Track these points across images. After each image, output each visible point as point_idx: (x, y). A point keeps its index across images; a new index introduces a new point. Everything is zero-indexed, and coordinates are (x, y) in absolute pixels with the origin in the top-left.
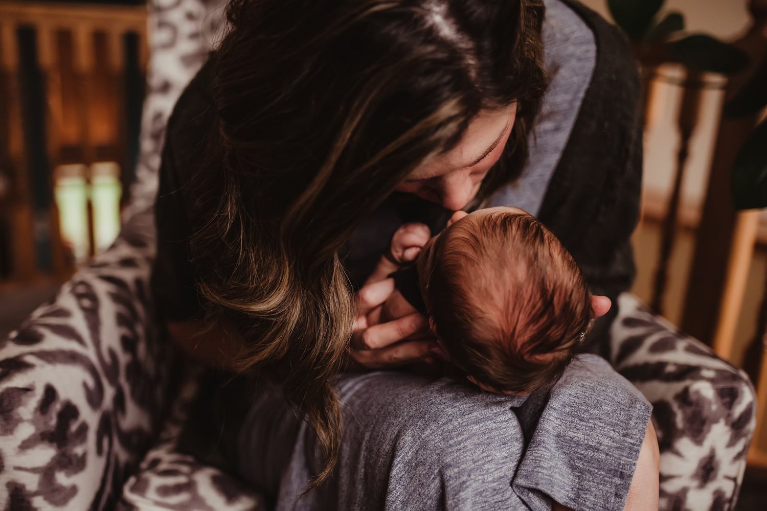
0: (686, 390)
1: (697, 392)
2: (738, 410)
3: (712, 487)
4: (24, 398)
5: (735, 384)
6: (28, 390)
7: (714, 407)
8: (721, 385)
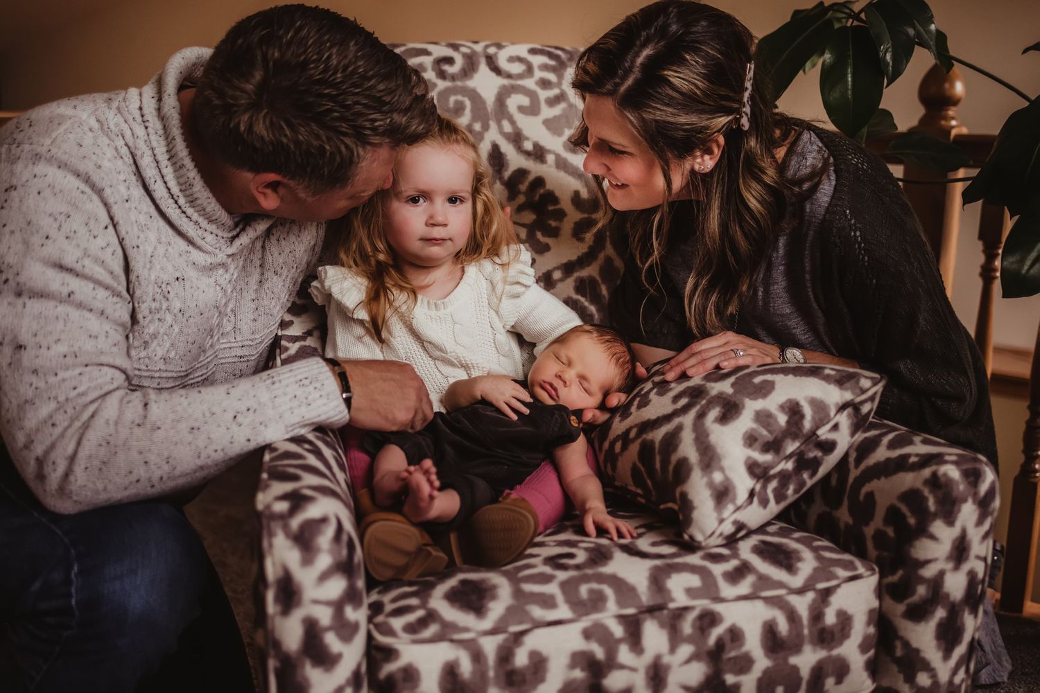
0: (934, 474)
1: (945, 475)
2: (984, 488)
3: (966, 567)
4: (322, 528)
5: (977, 465)
6: (324, 520)
7: (961, 487)
8: (965, 467)
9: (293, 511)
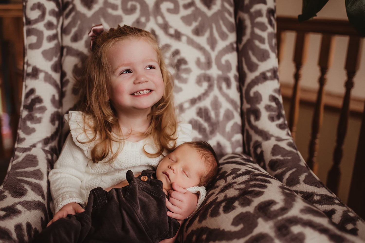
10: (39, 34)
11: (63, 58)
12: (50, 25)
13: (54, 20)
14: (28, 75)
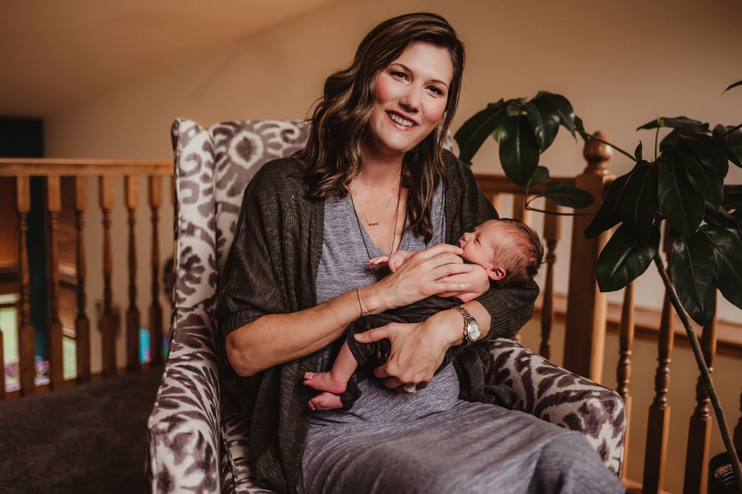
0: (585, 404)
1: (592, 405)
2: (616, 414)
4: (189, 439)
5: (612, 399)
6: (190, 434)
8: (605, 400)
9: (170, 429)
10: (195, 187)
11: (217, 215)
12: (206, 178)
13: (209, 172)
14: (183, 232)
